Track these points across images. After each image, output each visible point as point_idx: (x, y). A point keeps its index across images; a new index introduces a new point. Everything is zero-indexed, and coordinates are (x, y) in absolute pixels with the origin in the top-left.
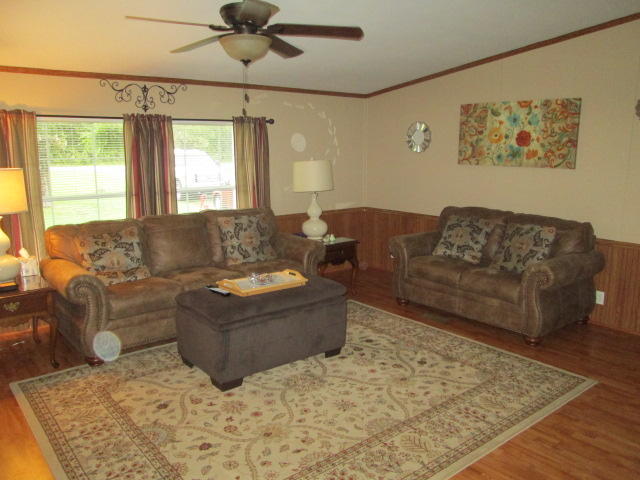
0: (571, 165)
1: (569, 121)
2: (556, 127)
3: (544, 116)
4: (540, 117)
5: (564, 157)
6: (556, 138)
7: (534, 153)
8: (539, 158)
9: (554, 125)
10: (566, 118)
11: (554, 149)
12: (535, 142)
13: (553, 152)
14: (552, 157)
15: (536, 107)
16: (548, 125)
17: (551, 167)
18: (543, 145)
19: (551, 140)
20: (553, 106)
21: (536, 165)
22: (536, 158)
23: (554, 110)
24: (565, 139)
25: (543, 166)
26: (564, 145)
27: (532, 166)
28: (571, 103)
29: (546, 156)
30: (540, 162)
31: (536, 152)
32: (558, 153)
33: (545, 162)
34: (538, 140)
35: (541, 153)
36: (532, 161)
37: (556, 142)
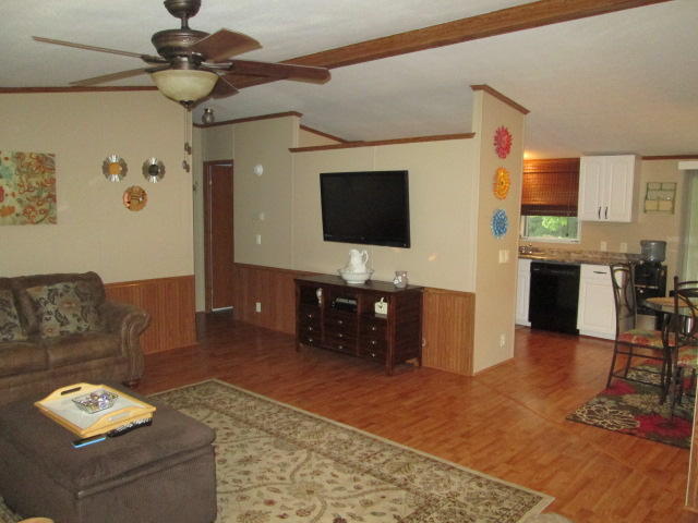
0: (53, 221)
1: (46, 175)
2: (34, 182)
3: (18, 170)
4: (13, 170)
5: (46, 212)
6: (35, 194)
7: (11, 210)
8: (17, 215)
9: (30, 180)
10: (43, 172)
11: (33, 204)
12: (10, 197)
13: (33, 208)
14: (33, 213)
15: (6, 159)
16: (24, 179)
17: (33, 223)
18: (20, 201)
19: (29, 195)
20: (27, 160)
21: (14, 223)
22: (13, 215)
23: (30, 164)
24: (44, 195)
25: (23, 223)
26: (44, 201)
27: (10, 224)
28: (47, 159)
29: (25, 212)
30: (19, 219)
31: (13, 208)
32: (38, 209)
33: (25, 218)
34: (13, 195)
35: (19, 209)
36: (8, 218)
37: (35, 197)
